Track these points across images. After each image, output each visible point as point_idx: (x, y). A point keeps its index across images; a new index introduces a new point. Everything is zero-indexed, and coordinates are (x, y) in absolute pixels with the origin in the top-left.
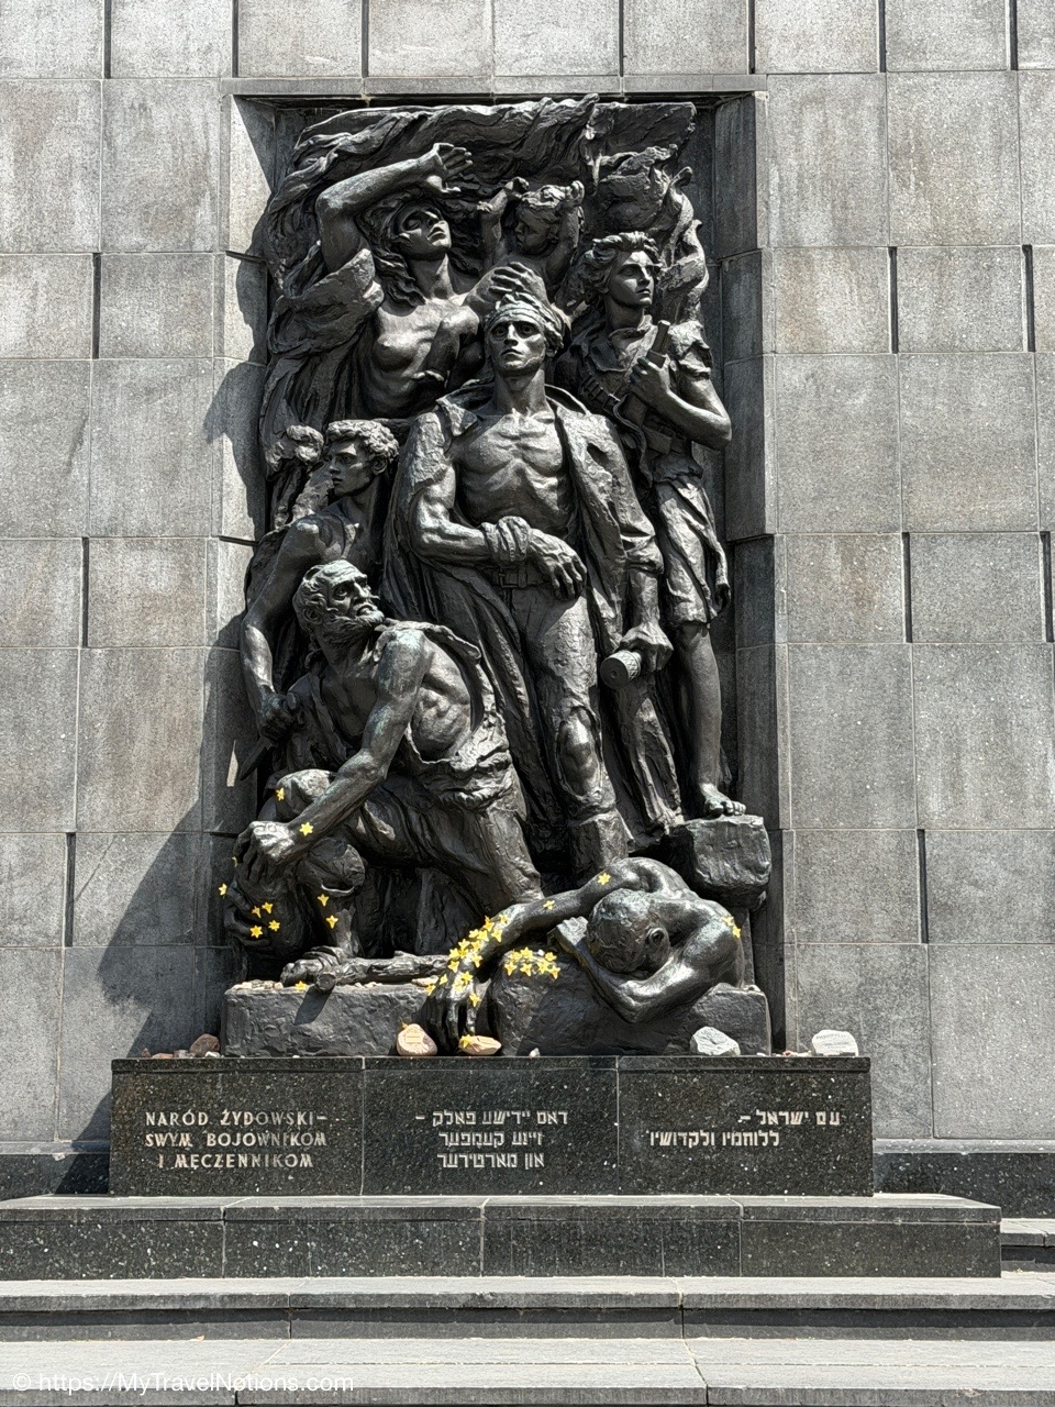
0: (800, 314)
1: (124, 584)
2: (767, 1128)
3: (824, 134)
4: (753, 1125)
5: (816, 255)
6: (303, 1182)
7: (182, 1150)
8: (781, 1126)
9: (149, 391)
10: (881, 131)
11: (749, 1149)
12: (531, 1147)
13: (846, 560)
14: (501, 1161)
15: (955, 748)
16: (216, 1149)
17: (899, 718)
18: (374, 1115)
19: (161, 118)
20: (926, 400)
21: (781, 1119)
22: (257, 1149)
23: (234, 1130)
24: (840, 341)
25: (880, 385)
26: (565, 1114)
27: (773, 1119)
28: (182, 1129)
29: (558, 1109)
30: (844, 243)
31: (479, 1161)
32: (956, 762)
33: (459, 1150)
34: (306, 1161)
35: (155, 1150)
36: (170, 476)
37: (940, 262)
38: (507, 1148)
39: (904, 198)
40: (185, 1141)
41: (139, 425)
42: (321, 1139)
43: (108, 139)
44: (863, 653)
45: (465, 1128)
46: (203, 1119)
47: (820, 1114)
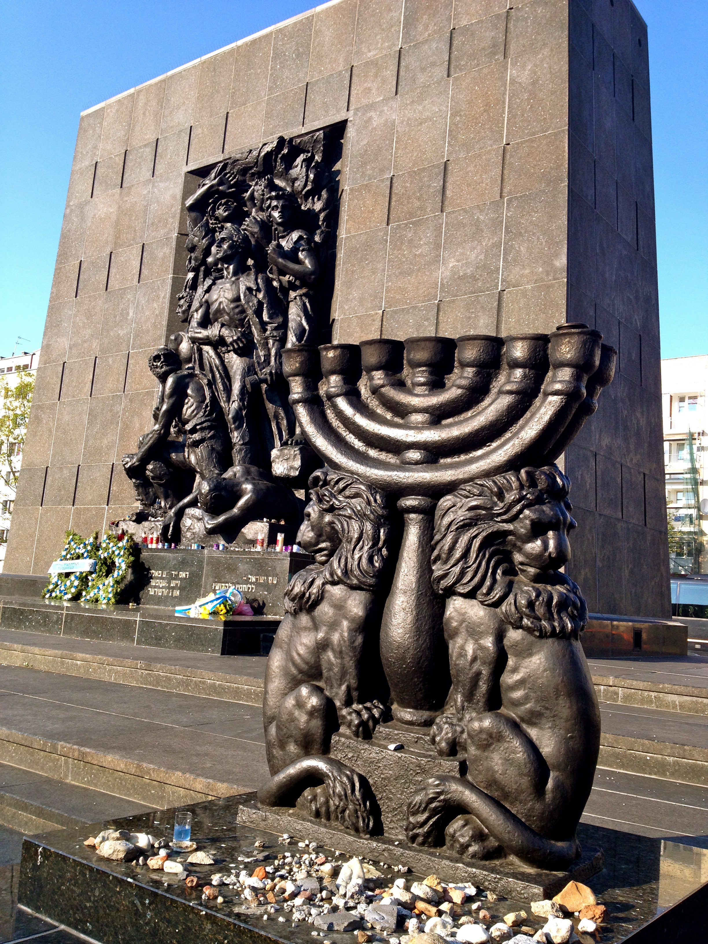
0: (356, 215)
1: (137, 368)
2: (251, 583)
3: (372, 130)
4: (247, 582)
8: (256, 583)
9: (151, 293)
10: (394, 123)
12: (176, 587)
13: (361, 326)
14: (166, 592)
20: (398, 245)
21: (257, 579)
24: (370, 224)
25: (382, 241)
26: (188, 573)
27: (254, 580)
29: (186, 571)
30: (374, 177)
31: (160, 592)
33: (155, 586)
37: (412, 178)
38: (169, 587)
39: (399, 151)
43: (151, 200)
45: (158, 578)
47: (270, 578)
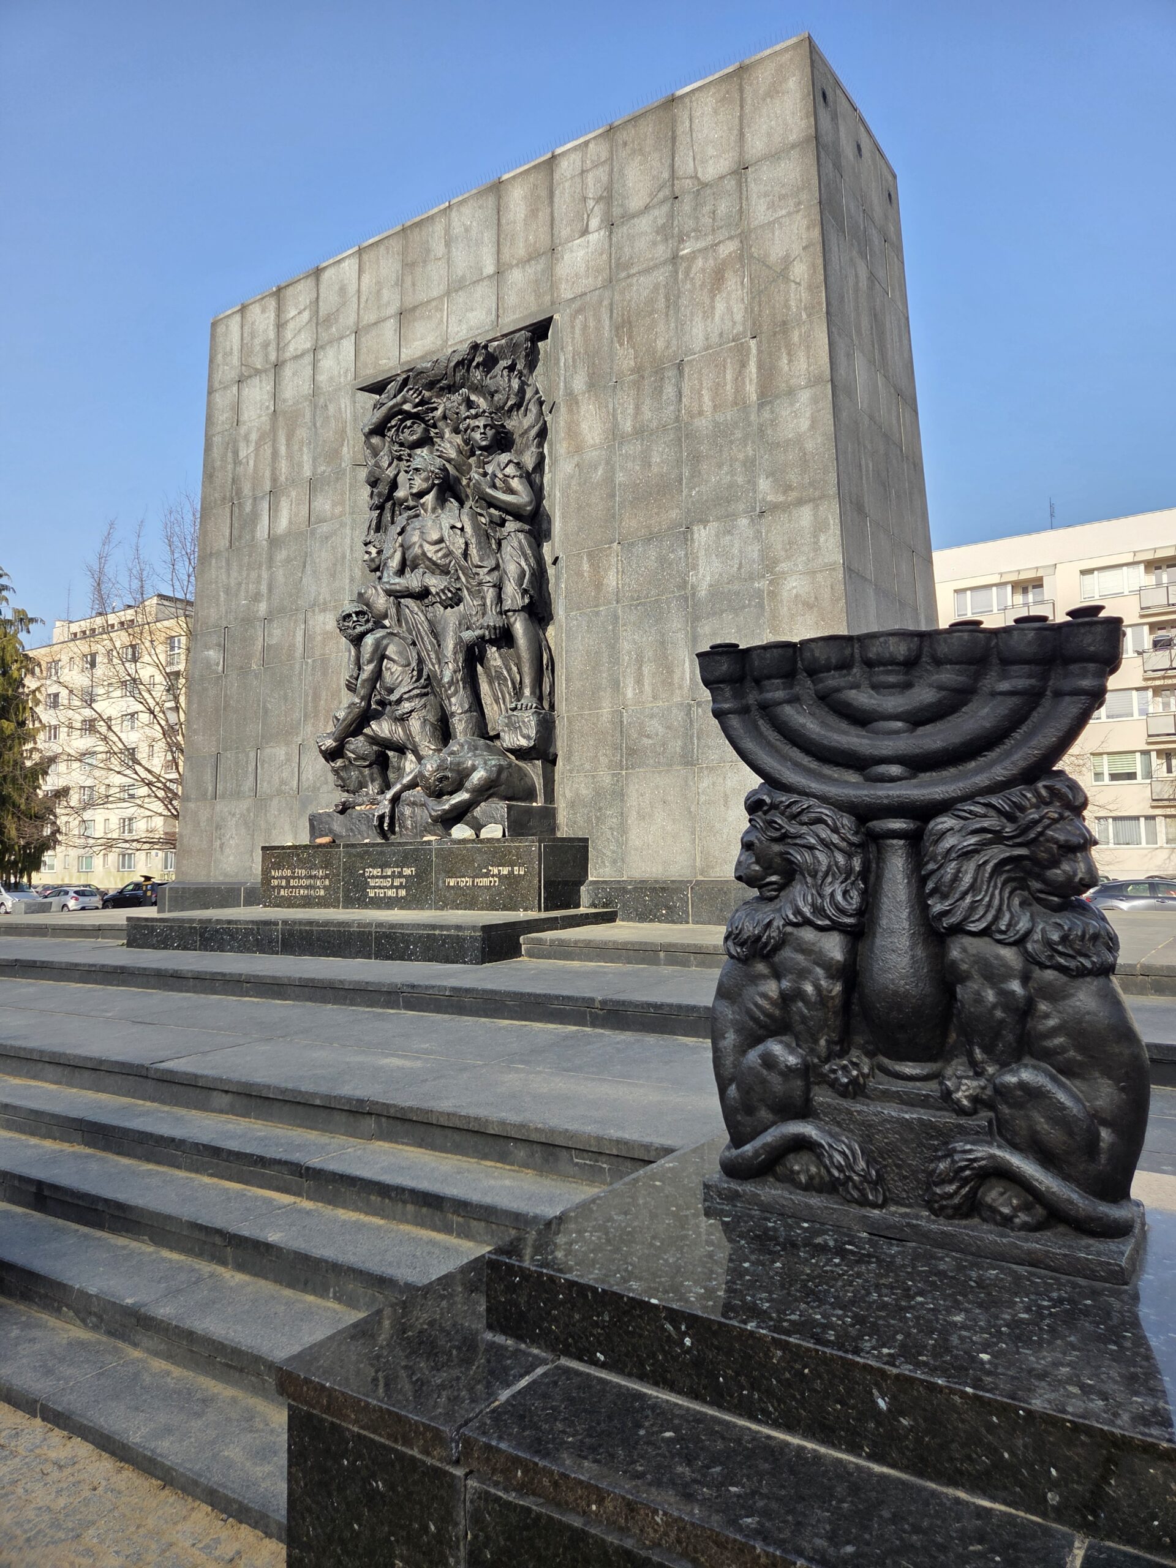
0: (573, 432)
1: (318, 630)
2: (493, 876)
3: (585, 327)
4: (487, 875)
5: (580, 398)
6: (323, 903)
7: (282, 887)
8: (499, 876)
9: (327, 538)
10: (611, 317)
11: (486, 887)
12: (401, 886)
13: (592, 565)
14: (391, 893)
15: (640, 661)
16: (293, 887)
17: (613, 648)
18: (345, 870)
19: (332, 409)
20: (630, 465)
21: (499, 871)
22: (307, 887)
23: (299, 878)
24: (591, 442)
25: (608, 462)
26: (413, 869)
27: (496, 871)
28: (282, 878)
29: (411, 867)
30: (592, 385)
31: (381, 893)
32: (640, 668)
33: (374, 887)
34: (322, 893)
35: (274, 887)
36: (333, 575)
37: (637, 385)
38: (392, 887)
39: (620, 351)
40: (284, 883)
41: (323, 554)
42: (327, 882)
43: (315, 425)
44: (597, 613)
45: (377, 877)
46: (289, 873)
47: (516, 868)
